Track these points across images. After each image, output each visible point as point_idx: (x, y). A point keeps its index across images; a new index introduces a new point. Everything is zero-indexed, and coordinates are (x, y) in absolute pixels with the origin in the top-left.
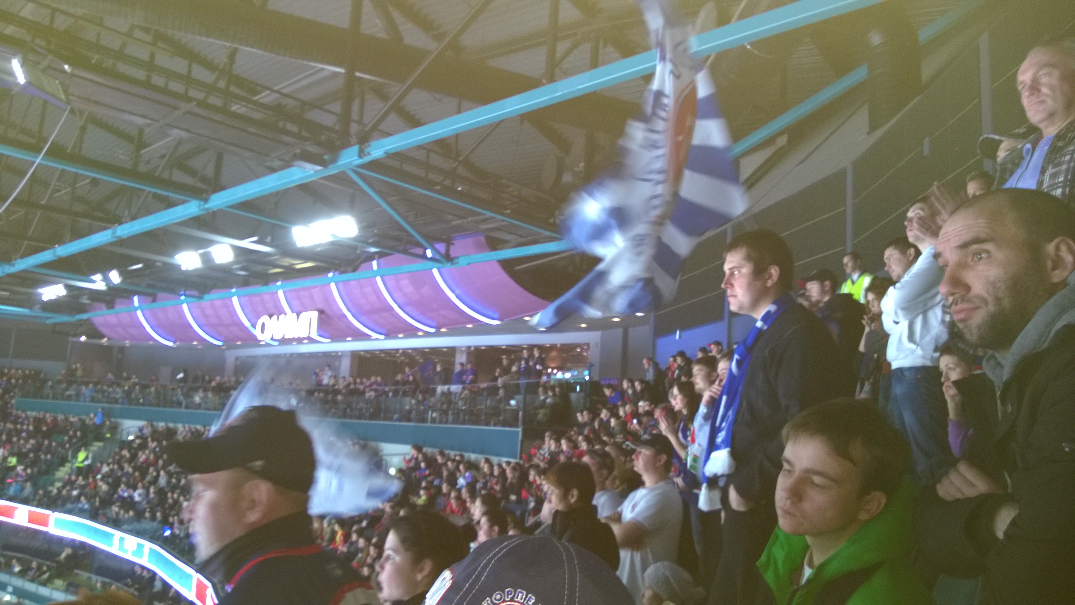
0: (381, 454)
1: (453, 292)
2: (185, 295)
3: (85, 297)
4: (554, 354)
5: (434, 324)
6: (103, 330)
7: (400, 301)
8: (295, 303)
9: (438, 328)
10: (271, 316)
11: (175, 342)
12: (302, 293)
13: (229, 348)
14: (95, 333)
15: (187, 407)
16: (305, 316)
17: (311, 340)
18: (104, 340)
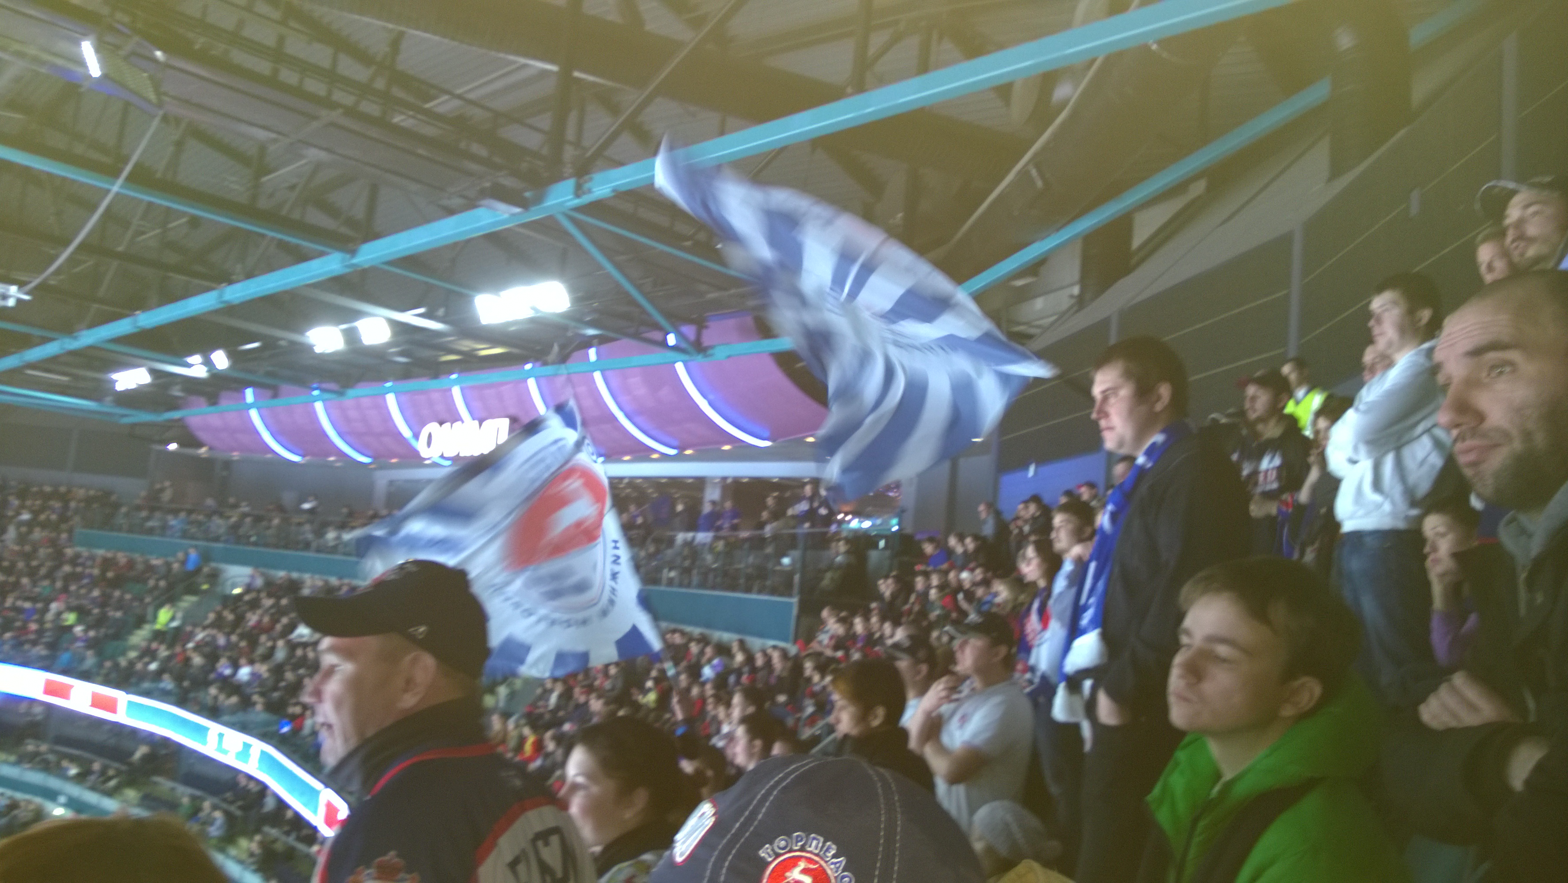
1: (705, 396)
2: (319, 388)
3: (178, 387)
5: (675, 443)
6: (202, 435)
7: (627, 408)
8: (477, 405)
9: (681, 448)
10: (441, 424)
11: (303, 456)
12: (487, 391)
13: (381, 468)
14: (189, 440)
15: (318, 550)
16: (491, 424)
18: (203, 450)
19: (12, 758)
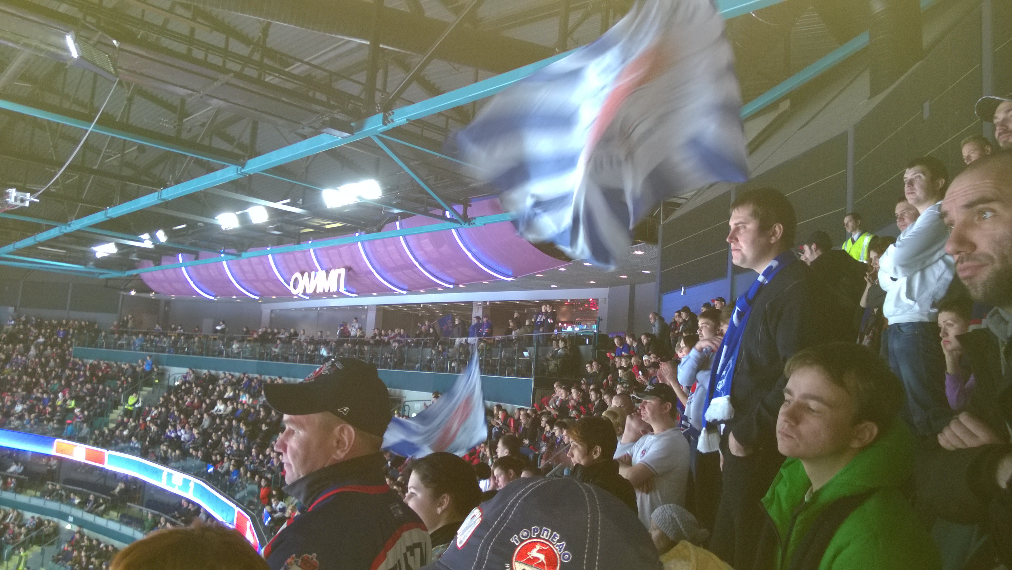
0: (404, 400)
1: (470, 250)
2: (224, 253)
3: (134, 255)
4: (564, 309)
5: (453, 281)
6: (151, 285)
7: (421, 260)
8: (325, 260)
9: (456, 284)
10: (302, 274)
11: (215, 297)
12: (330, 251)
13: (265, 302)
14: (144, 288)
15: (227, 356)
16: (334, 273)
17: (339, 295)
18: (152, 295)
19: (38, 494)
